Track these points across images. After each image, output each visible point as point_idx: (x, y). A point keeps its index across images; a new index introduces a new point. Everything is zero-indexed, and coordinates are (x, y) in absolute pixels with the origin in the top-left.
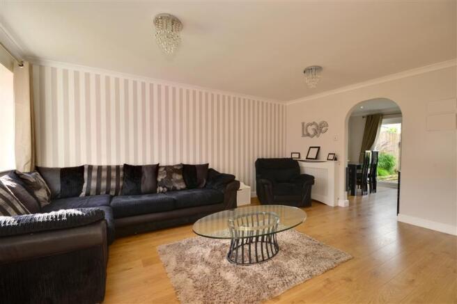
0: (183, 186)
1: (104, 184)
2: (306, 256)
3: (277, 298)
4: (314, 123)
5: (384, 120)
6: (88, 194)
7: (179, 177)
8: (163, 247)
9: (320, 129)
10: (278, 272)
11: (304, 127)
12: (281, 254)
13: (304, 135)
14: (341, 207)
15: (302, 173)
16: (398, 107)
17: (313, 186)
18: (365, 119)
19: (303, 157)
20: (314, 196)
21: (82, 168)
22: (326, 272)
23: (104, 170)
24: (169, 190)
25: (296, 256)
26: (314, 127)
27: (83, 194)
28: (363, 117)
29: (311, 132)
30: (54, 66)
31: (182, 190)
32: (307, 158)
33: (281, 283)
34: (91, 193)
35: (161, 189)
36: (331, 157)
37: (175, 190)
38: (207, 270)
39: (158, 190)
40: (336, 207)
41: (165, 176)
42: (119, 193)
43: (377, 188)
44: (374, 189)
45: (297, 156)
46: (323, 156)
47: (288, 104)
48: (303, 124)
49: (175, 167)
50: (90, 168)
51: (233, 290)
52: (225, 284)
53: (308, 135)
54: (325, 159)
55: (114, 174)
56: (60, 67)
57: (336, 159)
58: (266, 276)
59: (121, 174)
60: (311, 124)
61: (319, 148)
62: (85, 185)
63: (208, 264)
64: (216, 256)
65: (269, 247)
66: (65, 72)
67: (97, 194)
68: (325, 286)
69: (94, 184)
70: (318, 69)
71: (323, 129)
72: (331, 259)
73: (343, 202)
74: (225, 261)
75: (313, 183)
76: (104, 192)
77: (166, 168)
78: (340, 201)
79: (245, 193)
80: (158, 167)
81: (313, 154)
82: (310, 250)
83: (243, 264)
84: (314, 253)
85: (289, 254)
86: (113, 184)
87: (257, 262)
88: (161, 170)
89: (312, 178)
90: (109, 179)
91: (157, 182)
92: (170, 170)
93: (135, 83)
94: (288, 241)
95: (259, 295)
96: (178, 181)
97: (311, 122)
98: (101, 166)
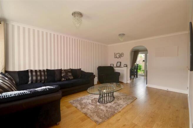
0: (72, 78)
1: (39, 78)
2: (124, 99)
3: (120, 112)
4: (119, 53)
5: (139, 53)
6: (32, 82)
7: (70, 74)
8: (72, 101)
9: (121, 55)
10: (117, 105)
11: (115, 55)
12: (115, 99)
13: (115, 58)
14: (129, 83)
15: (115, 72)
16: (146, 48)
17: (120, 76)
18: (133, 52)
19: (115, 66)
20: (120, 80)
21: (28, 71)
22: (131, 103)
23: (38, 72)
24: (67, 80)
25: (121, 99)
26: (119, 54)
27: (30, 82)
28: (133, 51)
29: (118, 57)
30: (13, 24)
31: (72, 79)
32: (116, 66)
33: (119, 107)
34: (34, 82)
35: (64, 79)
36: (125, 66)
37: (69, 79)
38: (93, 107)
39: (62, 80)
40: (127, 83)
41: (65, 74)
42: (46, 82)
43: (138, 76)
44: (137, 77)
45: (112, 65)
46: (122, 65)
47: (109, 46)
48: (115, 53)
49: (68, 70)
50: (32, 71)
51: (105, 111)
52: (102, 110)
53: (117, 57)
54: (123, 66)
55: (43, 73)
56: (16, 25)
57: (127, 66)
58: (114, 106)
59: (46, 73)
60: (118, 54)
61: (121, 62)
62: (30, 79)
63: (92, 105)
64: (94, 102)
65: (111, 98)
66: (19, 27)
67: (36, 82)
68: (132, 107)
69: (34, 78)
70: (124, 35)
71: (122, 56)
72: (131, 99)
73: (129, 82)
74: (98, 103)
75: (120, 75)
76: (39, 81)
77: (65, 70)
78: (128, 81)
79: (96, 80)
80: (61, 70)
81: (119, 65)
82: (124, 97)
83: (105, 103)
84: (126, 98)
85: (118, 99)
86: (43, 78)
87: (109, 102)
88: (63, 71)
89: (119, 73)
90: (41, 75)
91: (62, 76)
92: (67, 71)
93: (54, 35)
94: (116, 95)
95: (114, 111)
96: (70, 76)
97: (118, 53)
98: (36, 70)
